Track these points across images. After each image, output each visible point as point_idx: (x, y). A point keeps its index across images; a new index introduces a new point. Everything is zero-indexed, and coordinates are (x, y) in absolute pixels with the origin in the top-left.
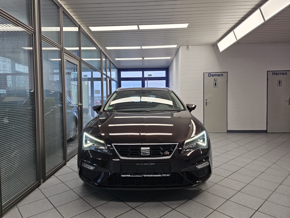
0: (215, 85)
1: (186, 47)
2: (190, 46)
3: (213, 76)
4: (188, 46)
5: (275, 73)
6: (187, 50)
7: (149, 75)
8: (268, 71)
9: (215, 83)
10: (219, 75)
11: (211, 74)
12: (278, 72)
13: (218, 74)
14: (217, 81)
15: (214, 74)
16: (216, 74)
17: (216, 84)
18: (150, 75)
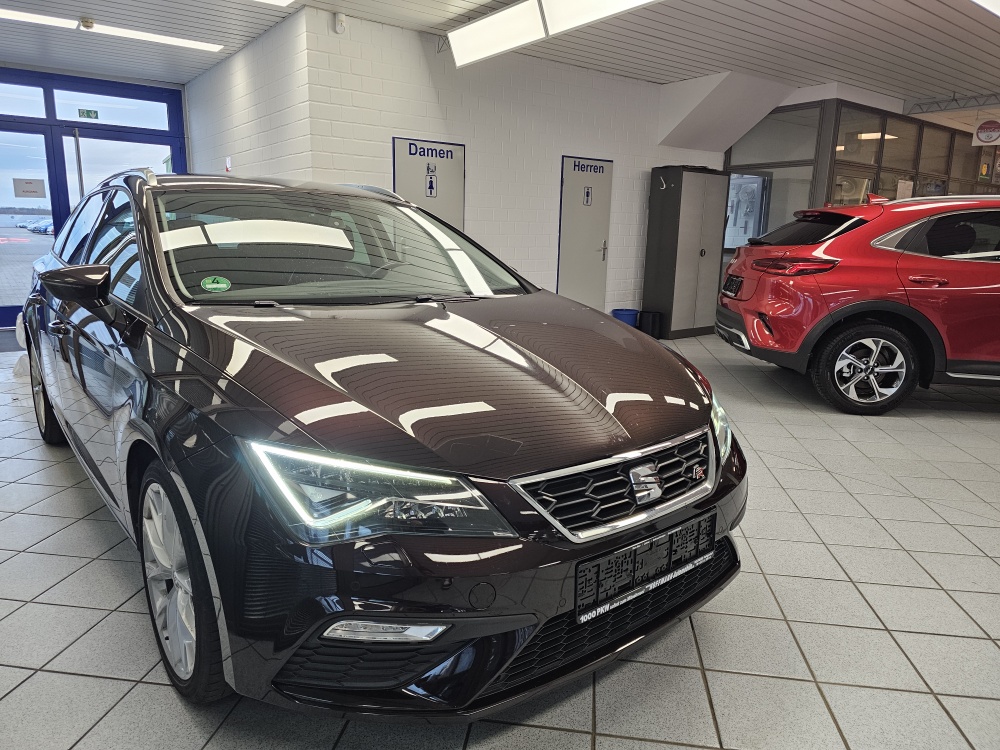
0: (431, 187)
1: (325, 17)
2: (342, 17)
3: (423, 153)
4: (335, 14)
5: (580, 165)
6: (332, 33)
7: (82, 113)
8: (563, 157)
9: (431, 182)
10: (441, 154)
11: (419, 144)
12: (586, 163)
13: (439, 147)
14: (437, 173)
15: (426, 146)
16: (433, 146)
17: (434, 186)
18: (88, 113)
